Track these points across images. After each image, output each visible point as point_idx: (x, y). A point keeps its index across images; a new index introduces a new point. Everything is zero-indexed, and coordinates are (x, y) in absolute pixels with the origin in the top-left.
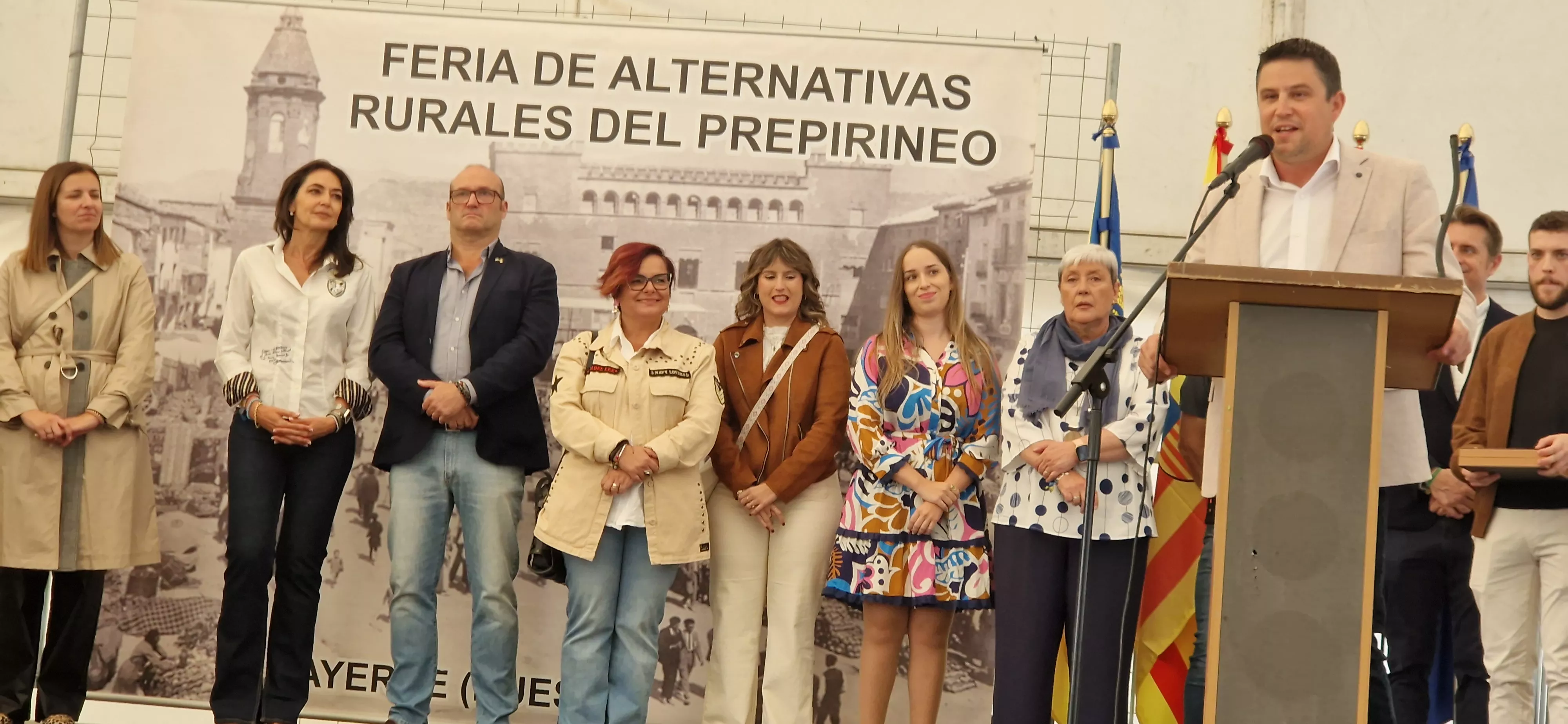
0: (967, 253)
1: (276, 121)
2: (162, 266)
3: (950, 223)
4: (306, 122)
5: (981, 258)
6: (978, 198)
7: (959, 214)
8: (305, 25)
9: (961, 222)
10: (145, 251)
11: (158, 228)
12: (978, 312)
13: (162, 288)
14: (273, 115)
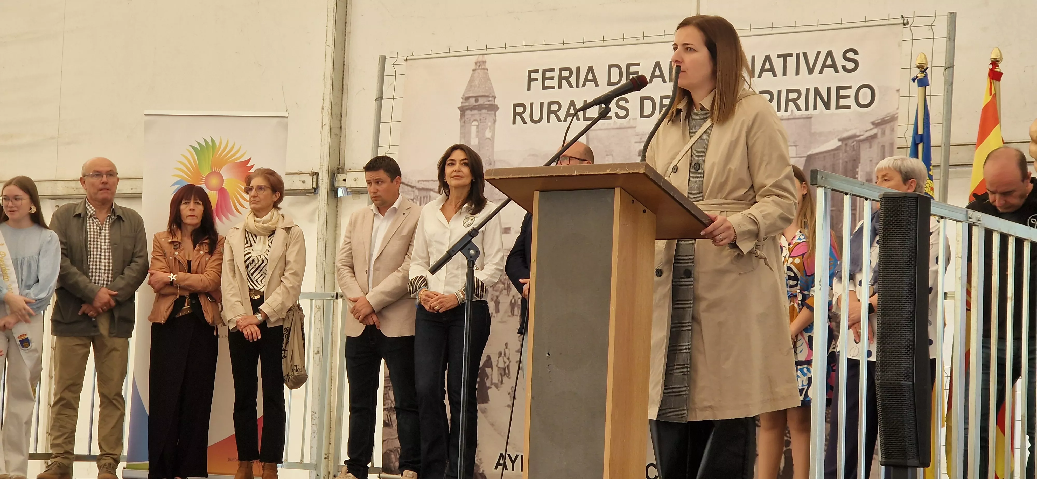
0: (860, 167)
1: (474, 125)
3: (848, 149)
4: (489, 124)
5: (868, 169)
6: (866, 129)
7: (853, 142)
8: (487, 66)
9: (855, 148)
14: (473, 122)
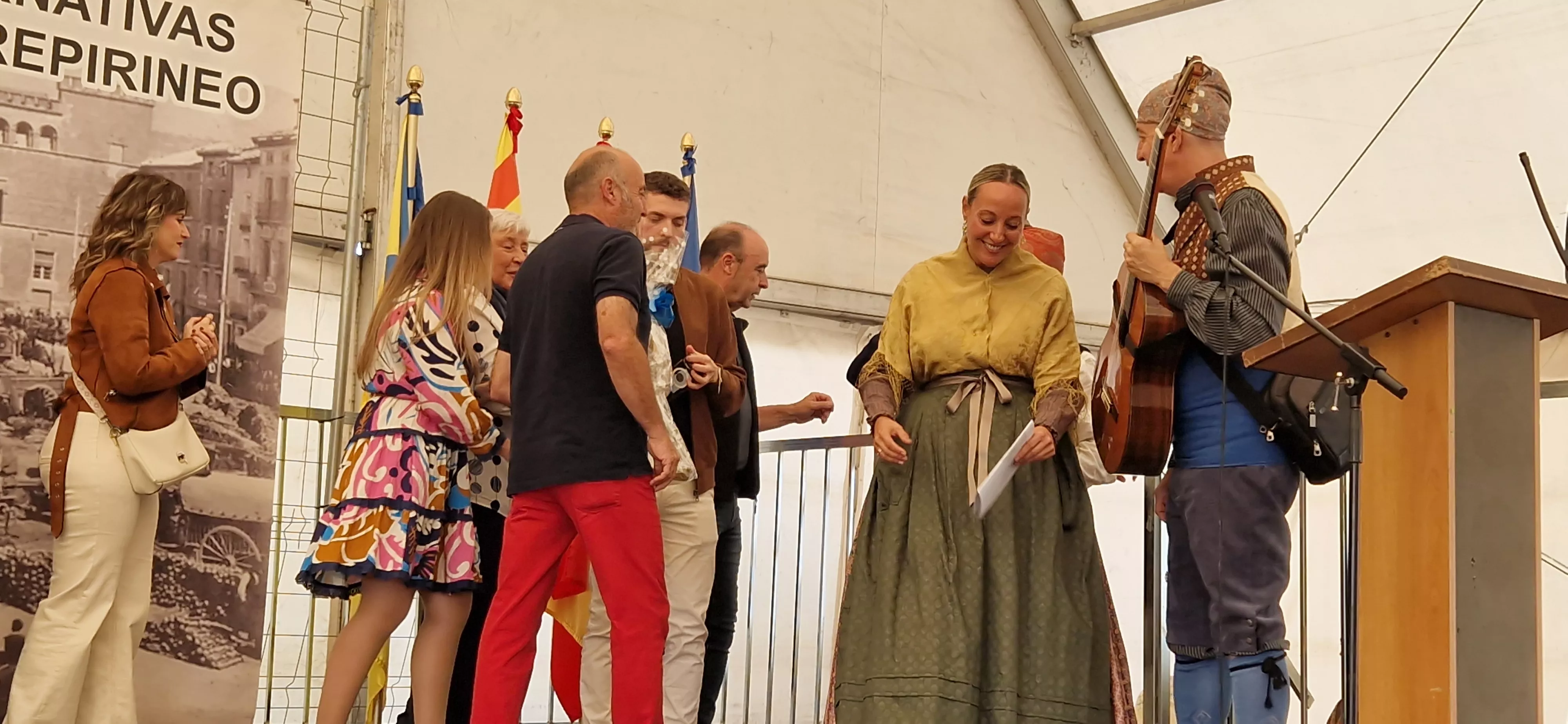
0: (231, 204)
3: (214, 171)
5: (244, 211)
6: (243, 147)
7: (223, 162)
9: (226, 172)
12: (241, 268)
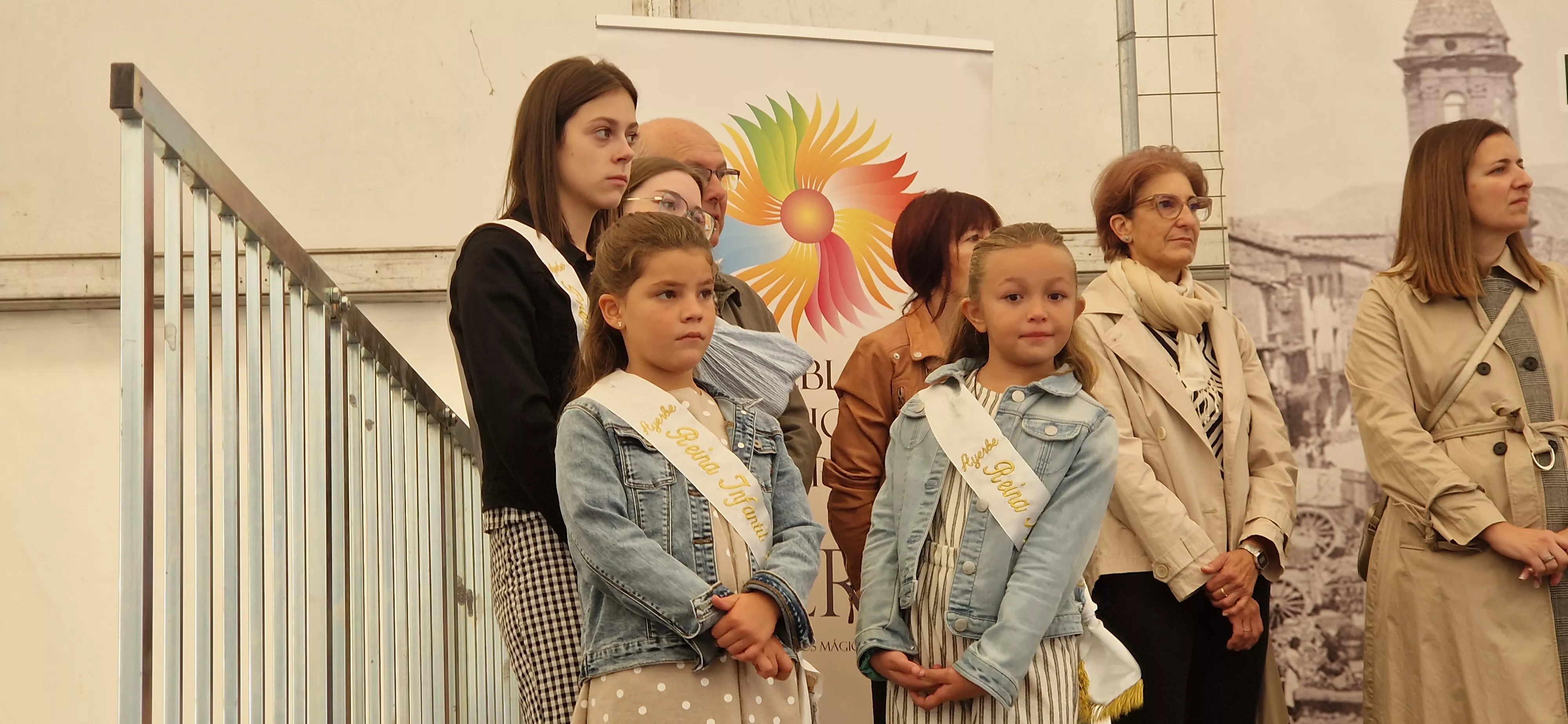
1: (1453, 105)
2: (1315, 333)
4: (1498, 101)
10: (1285, 313)
11: (1300, 279)
13: (1321, 366)
14: (1447, 95)
